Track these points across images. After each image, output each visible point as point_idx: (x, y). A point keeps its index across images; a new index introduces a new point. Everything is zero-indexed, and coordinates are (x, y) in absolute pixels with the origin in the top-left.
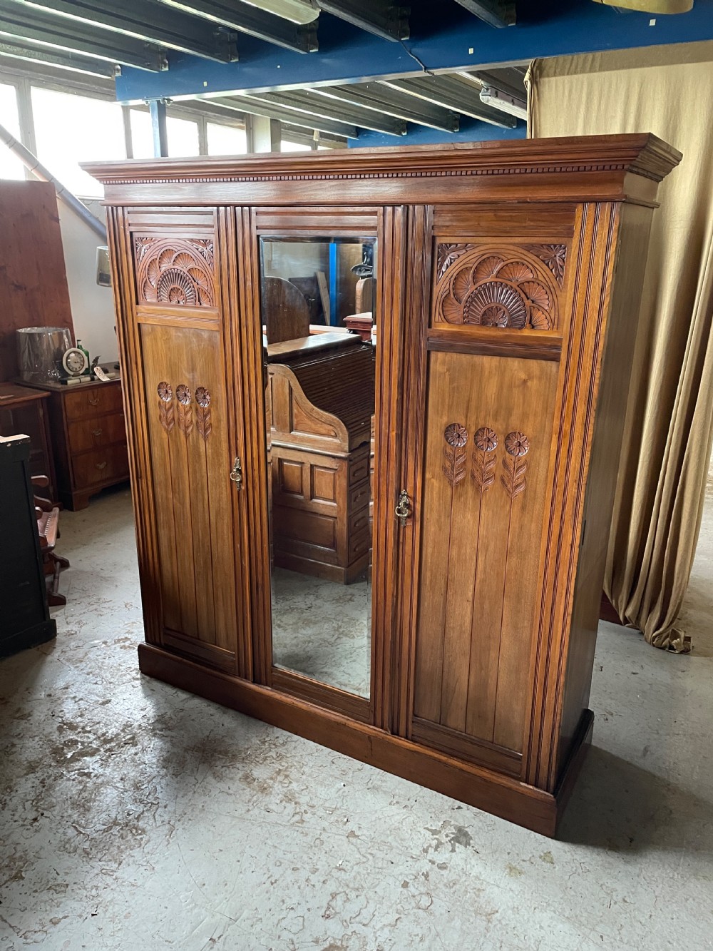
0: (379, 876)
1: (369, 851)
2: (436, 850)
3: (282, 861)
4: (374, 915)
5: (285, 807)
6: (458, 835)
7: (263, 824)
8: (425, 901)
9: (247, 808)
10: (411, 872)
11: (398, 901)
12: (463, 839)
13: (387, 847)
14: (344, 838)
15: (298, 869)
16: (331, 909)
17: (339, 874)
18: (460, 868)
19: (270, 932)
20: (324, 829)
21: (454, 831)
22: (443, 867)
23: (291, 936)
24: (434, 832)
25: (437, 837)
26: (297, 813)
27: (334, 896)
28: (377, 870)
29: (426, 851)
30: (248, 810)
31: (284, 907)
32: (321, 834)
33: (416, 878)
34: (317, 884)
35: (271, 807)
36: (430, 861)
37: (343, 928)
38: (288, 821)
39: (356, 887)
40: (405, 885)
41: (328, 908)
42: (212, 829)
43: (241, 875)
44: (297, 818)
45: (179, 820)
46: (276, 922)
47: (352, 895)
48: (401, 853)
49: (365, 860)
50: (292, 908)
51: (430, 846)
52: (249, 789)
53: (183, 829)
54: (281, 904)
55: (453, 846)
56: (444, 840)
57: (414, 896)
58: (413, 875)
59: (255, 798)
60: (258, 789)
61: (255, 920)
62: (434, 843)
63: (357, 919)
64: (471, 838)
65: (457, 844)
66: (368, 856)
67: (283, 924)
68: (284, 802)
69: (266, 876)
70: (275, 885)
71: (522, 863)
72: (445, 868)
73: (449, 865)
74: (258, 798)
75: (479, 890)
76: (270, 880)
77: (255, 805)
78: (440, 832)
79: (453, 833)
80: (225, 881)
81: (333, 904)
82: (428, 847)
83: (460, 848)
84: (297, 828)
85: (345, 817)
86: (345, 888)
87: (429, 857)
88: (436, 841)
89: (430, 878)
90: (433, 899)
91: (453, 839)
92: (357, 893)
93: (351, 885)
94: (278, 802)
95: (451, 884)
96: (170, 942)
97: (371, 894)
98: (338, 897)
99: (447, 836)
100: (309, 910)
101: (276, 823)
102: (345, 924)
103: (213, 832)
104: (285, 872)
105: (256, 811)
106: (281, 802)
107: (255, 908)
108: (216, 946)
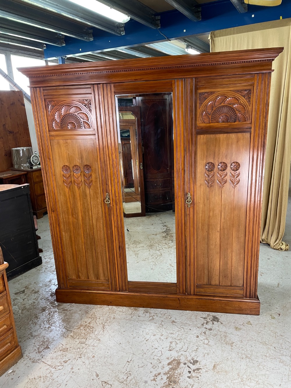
0: (187, 334)
1: (181, 327)
2: (207, 324)
3: (149, 333)
4: (188, 348)
5: (146, 315)
6: (214, 318)
7: (139, 321)
8: (206, 342)
9: (131, 316)
10: (198, 332)
11: (196, 342)
12: (216, 320)
13: (188, 325)
14: (171, 323)
15: (155, 335)
16: (171, 347)
17: (171, 335)
18: (217, 329)
19: (150, 357)
20: (162, 321)
21: (212, 317)
22: (210, 330)
23: (158, 358)
24: (204, 318)
25: (206, 320)
26: (151, 316)
27: (171, 343)
28: (186, 333)
29: (203, 325)
30: (132, 317)
31: (153, 348)
32: (161, 323)
33: (201, 334)
34: (164, 339)
35: (140, 315)
36: (205, 328)
37: (177, 353)
38: (148, 319)
39: (179, 339)
40: (198, 337)
41: (170, 347)
42: (119, 324)
43: (134, 339)
44: (151, 318)
45: (106, 323)
46: (151, 353)
47: (178, 342)
48: (193, 326)
49: (180, 330)
50: (156, 348)
51: (204, 323)
52: (130, 310)
53: (108, 325)
54: (152, 347)
55: (213, 322)
56: (209, 320)
57: (202, 340)
58: (199, 333)
59: (133, 313)
60: (134, 309)
61: (143, 353)
62: (205, 322)
63: (182, 350)
64: (219, 319)
65: (214, 322)
66: (181, 328)
67: (154, 354)
68: (145, 313)
69: (144, 338)
70: (148, 341)
71: (240, 326)
72: (212, 330)
73: (213, 329)
74: (134, 312)
75: (226, 336)
76: (146, 340)
77: (134, 315)
78: (207, 318)
79: (212, 318)
80: (128, 341)
81: (172, 345)
82: (203, 324)
83: (215, 323)
84: (152, 321)
85: (169, 316)
86: (175, 340)
87: (204, 326)
88: (206, 321)
89: (206, 334)
90: (209, 340)
91: (212, 320)
92: (180, 341)
93: (177, 338)
94: (143, 313)
95: (215, 335)
96: (112, 364)
97: (185, 341)
98: (173, 343)
99: (210, 319)
100: (163, 348)
101: (144, 320)
102: (177, 352)
103: (120, 325)
104: (150, 336)
105: (135, 317)
106: (144, 313)
107: (142, 350)
108: (130, 364)
